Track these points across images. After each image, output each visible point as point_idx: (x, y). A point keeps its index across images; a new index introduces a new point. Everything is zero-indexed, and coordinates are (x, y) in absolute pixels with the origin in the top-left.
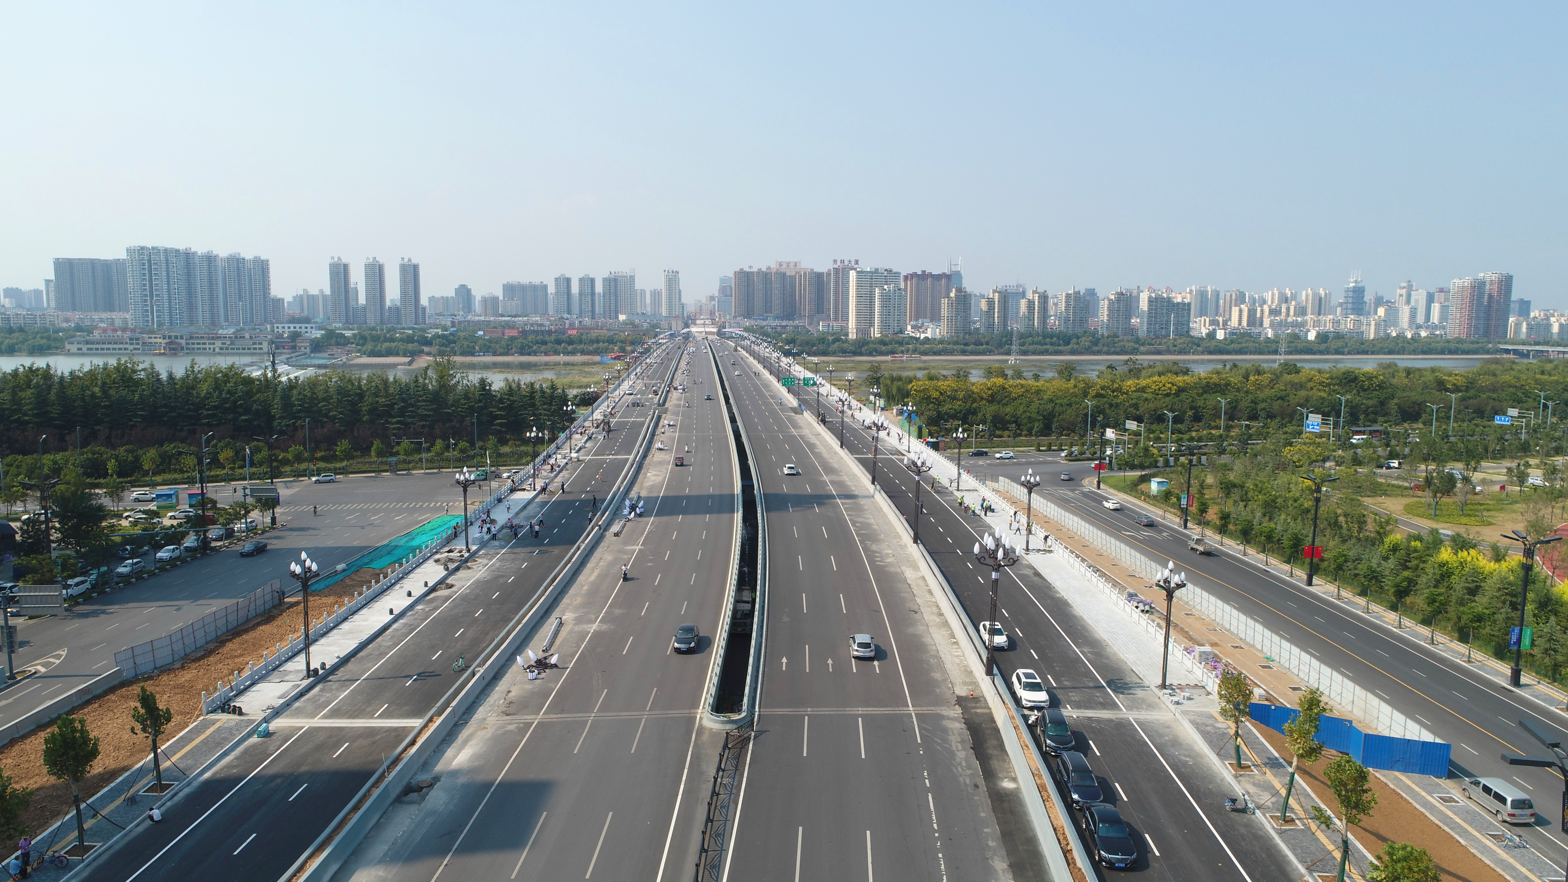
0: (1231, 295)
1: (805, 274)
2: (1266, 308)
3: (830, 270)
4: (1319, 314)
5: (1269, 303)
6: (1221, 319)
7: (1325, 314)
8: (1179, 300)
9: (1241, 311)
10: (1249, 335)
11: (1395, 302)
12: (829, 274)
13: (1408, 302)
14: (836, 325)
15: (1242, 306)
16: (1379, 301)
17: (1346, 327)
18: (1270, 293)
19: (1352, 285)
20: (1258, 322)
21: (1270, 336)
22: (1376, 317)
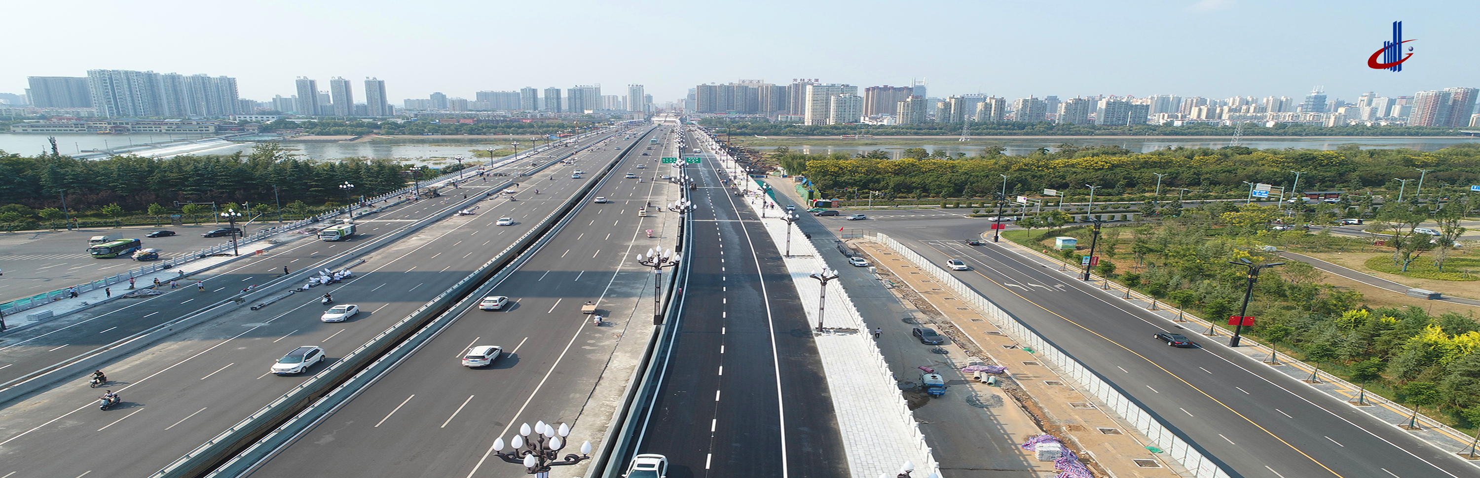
0: (1192, 101)
1: (767, 87)
2: (1226, 109)
3: (790, 85)
4: (1279, 111)
5: (1230, 105)
6: (1180, 115)
7: (1284, 111)
8: (1139, 103)
9: (1200, 110)
10: (1208, 124)
11: (1356, 104)
12: (790, 87)
13: (1370, 103)
14: (792, 117)
15: (1202, 107)
16: (1339, 104)
17: (1305, 119)
18: (1231, 99)
19: (1313, 94)
20: (1217, 116)
21: (1228, 124)
22: (1337, 114)
